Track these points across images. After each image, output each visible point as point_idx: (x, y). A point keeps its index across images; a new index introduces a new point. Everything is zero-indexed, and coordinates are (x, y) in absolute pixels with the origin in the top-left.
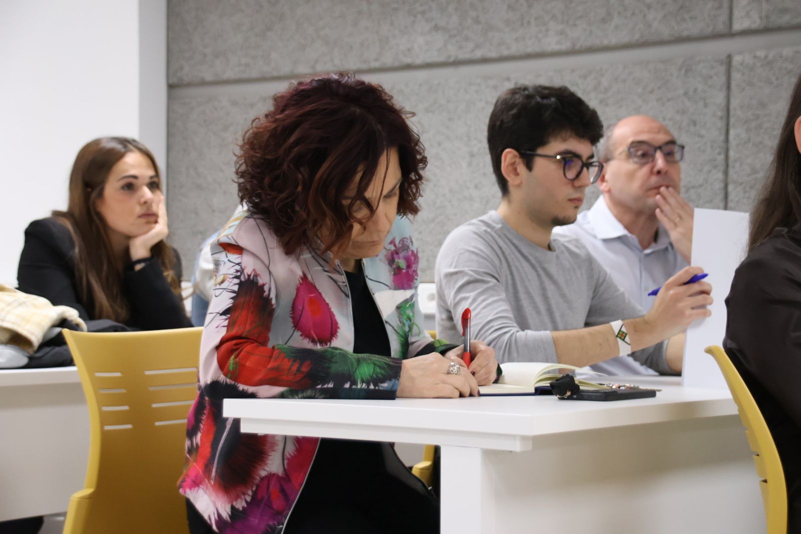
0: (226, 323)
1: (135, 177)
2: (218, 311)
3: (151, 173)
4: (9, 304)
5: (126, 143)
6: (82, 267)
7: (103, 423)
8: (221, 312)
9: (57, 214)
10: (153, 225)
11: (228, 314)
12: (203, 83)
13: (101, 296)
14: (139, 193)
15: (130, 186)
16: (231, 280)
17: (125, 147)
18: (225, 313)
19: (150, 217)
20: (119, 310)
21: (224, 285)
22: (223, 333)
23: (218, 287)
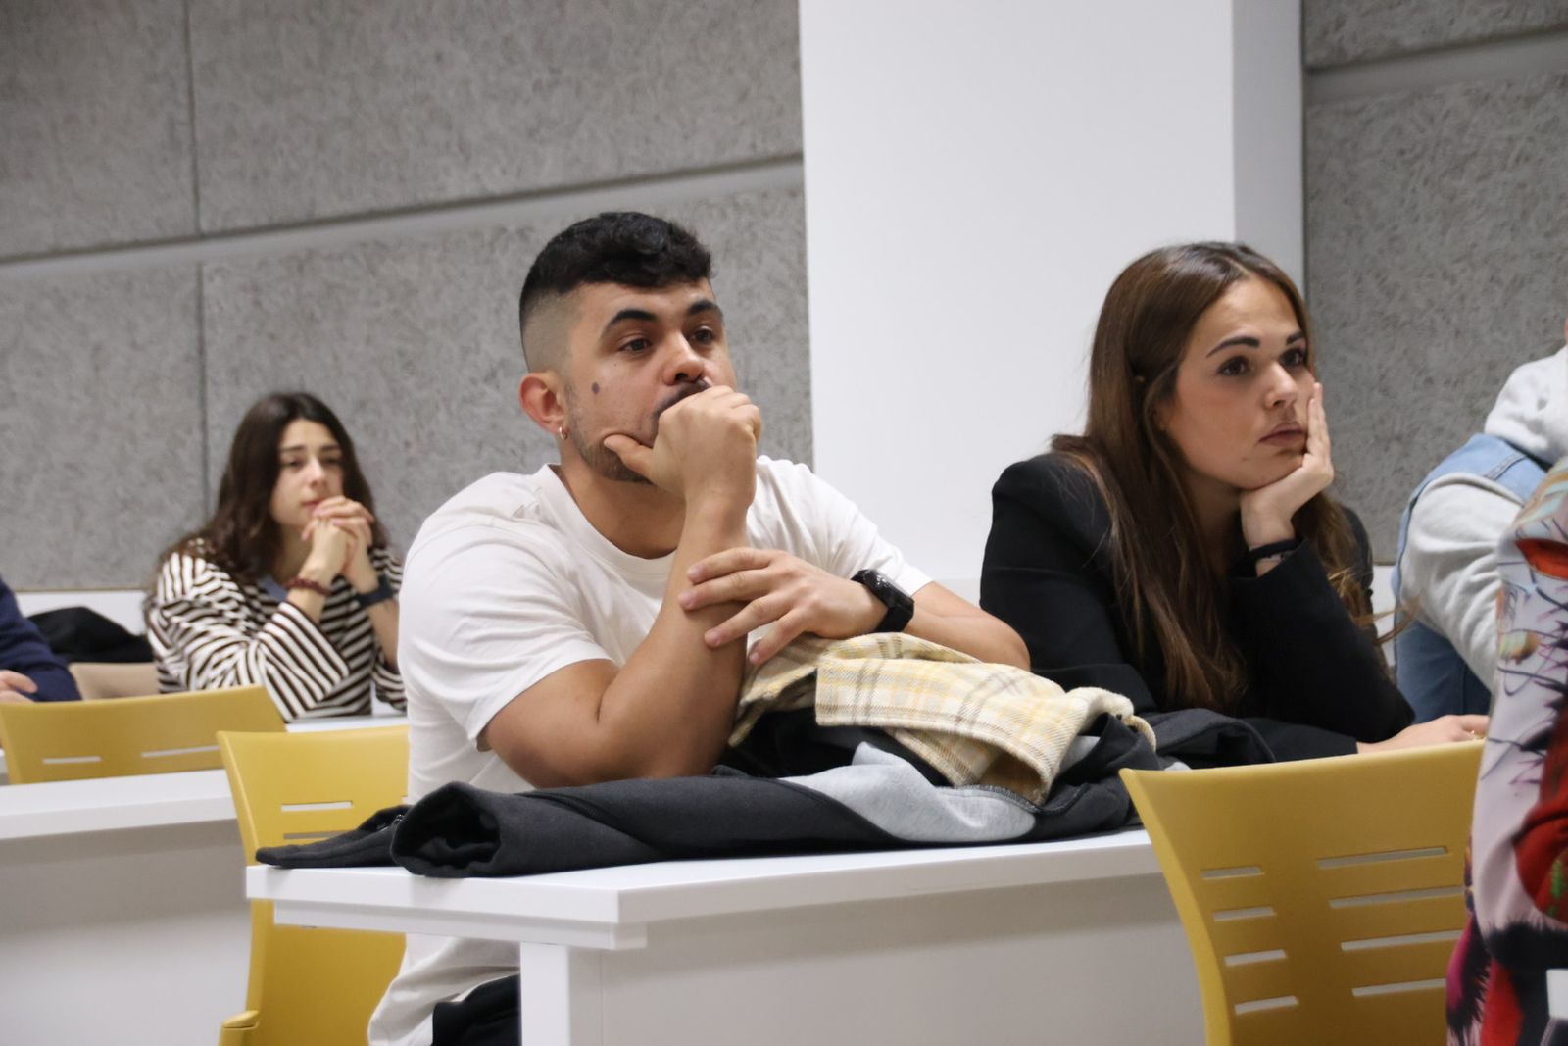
0: (1537, 773)
1: (1252, 342)
2: (1514, 738)
3: (1289, 328)
4: (982, 685)
5: (1224, 257)
6: (1130, 572)
7: (1232, 997)
8: (1522, 741)
9: (1063, 443)
10: (1298, 458)
11: (1543, 748)
12: (1398, 55)
13: (1178, 643)
14: (1263, 381)
15: (1239, 365)
16: (1547, 653)
17: (1226, 268)
18: (1534, 745)
19: (1290, 439)
20: (1223, 674)
21: (1532, 665)
22: (1531, 800)
23: (1512, 665)
